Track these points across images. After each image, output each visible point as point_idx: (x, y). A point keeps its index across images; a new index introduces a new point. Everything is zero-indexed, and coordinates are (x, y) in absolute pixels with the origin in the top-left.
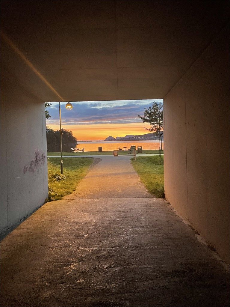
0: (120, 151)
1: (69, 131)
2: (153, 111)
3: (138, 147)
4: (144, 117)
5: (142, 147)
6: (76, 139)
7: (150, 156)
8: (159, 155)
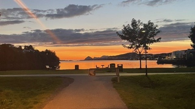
0: (98, 70)
1: (53, 52)
2: (132, 28)
3: (118, 65)
4: (122, 34)
5: (122, 65)
6: (59, 58)
7: (134, 76)
8: (145, 74)
